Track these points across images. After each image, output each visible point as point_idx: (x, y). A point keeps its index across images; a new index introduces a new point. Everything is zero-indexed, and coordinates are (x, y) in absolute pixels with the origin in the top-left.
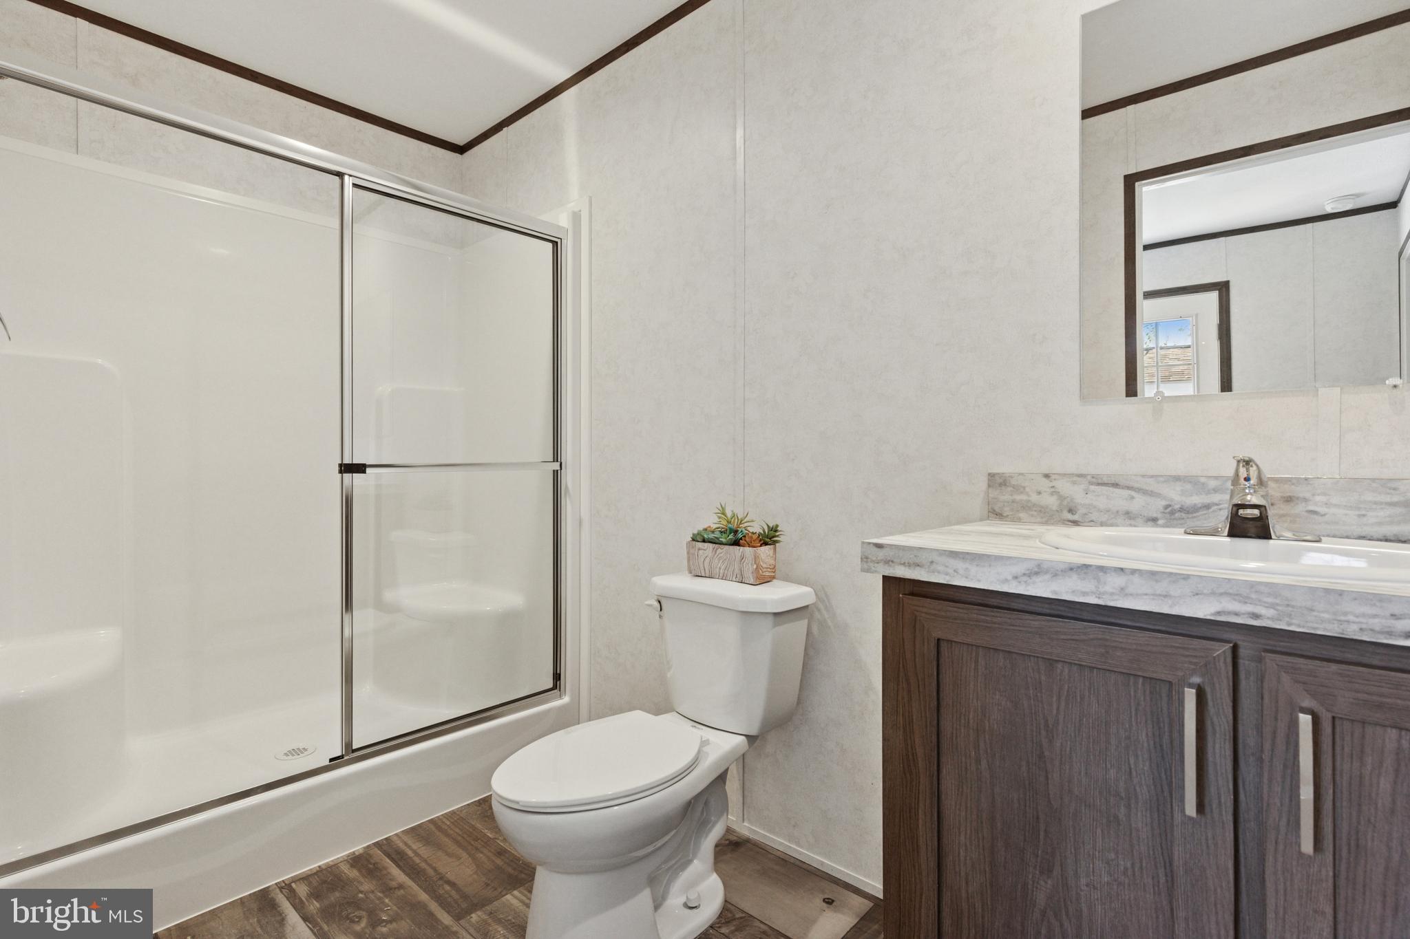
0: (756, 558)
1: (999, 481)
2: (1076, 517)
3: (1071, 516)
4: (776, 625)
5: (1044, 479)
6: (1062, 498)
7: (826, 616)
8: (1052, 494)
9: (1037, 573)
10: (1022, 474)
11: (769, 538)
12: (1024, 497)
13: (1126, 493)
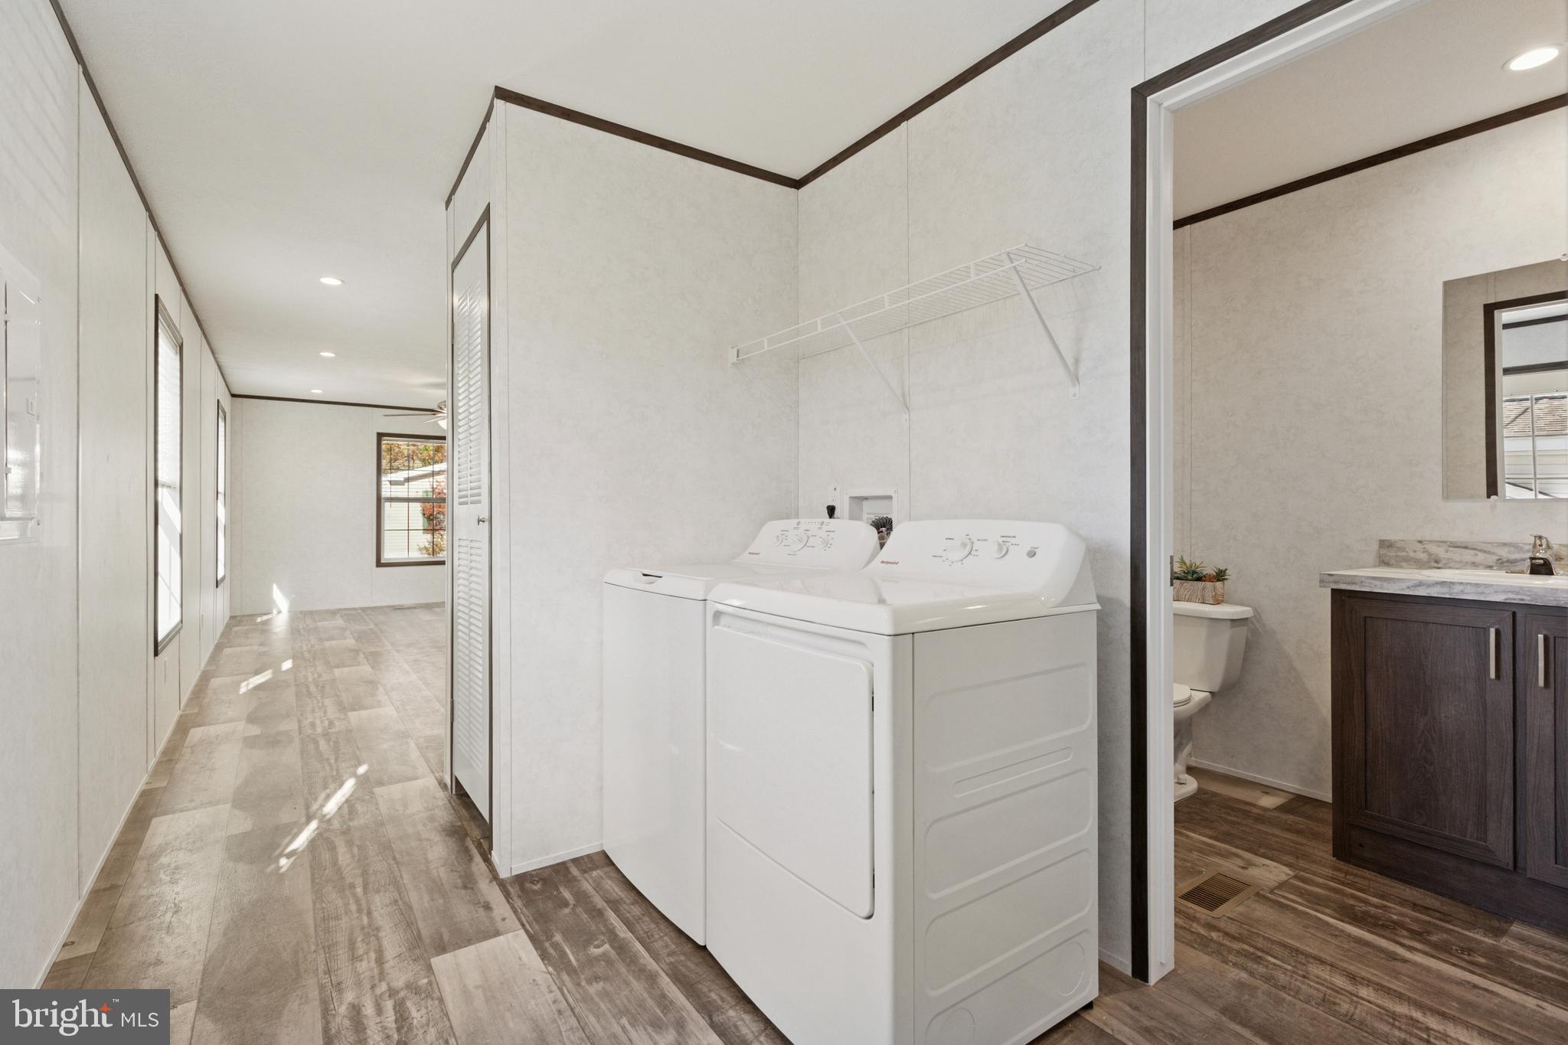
0: (1215, 588)
1: (1388, 544)
2: (1439, 565)
3: (1436, 563)
4: (1232, 627)
5: (1418, 544)
6: (1430, 554)
7: (1258, 626)
8: (1424, 552)
9: (1419, 586)
10: (1403, 541)
11: (1220, 576)
12: (1404, 554)
13: (1472, 552)
